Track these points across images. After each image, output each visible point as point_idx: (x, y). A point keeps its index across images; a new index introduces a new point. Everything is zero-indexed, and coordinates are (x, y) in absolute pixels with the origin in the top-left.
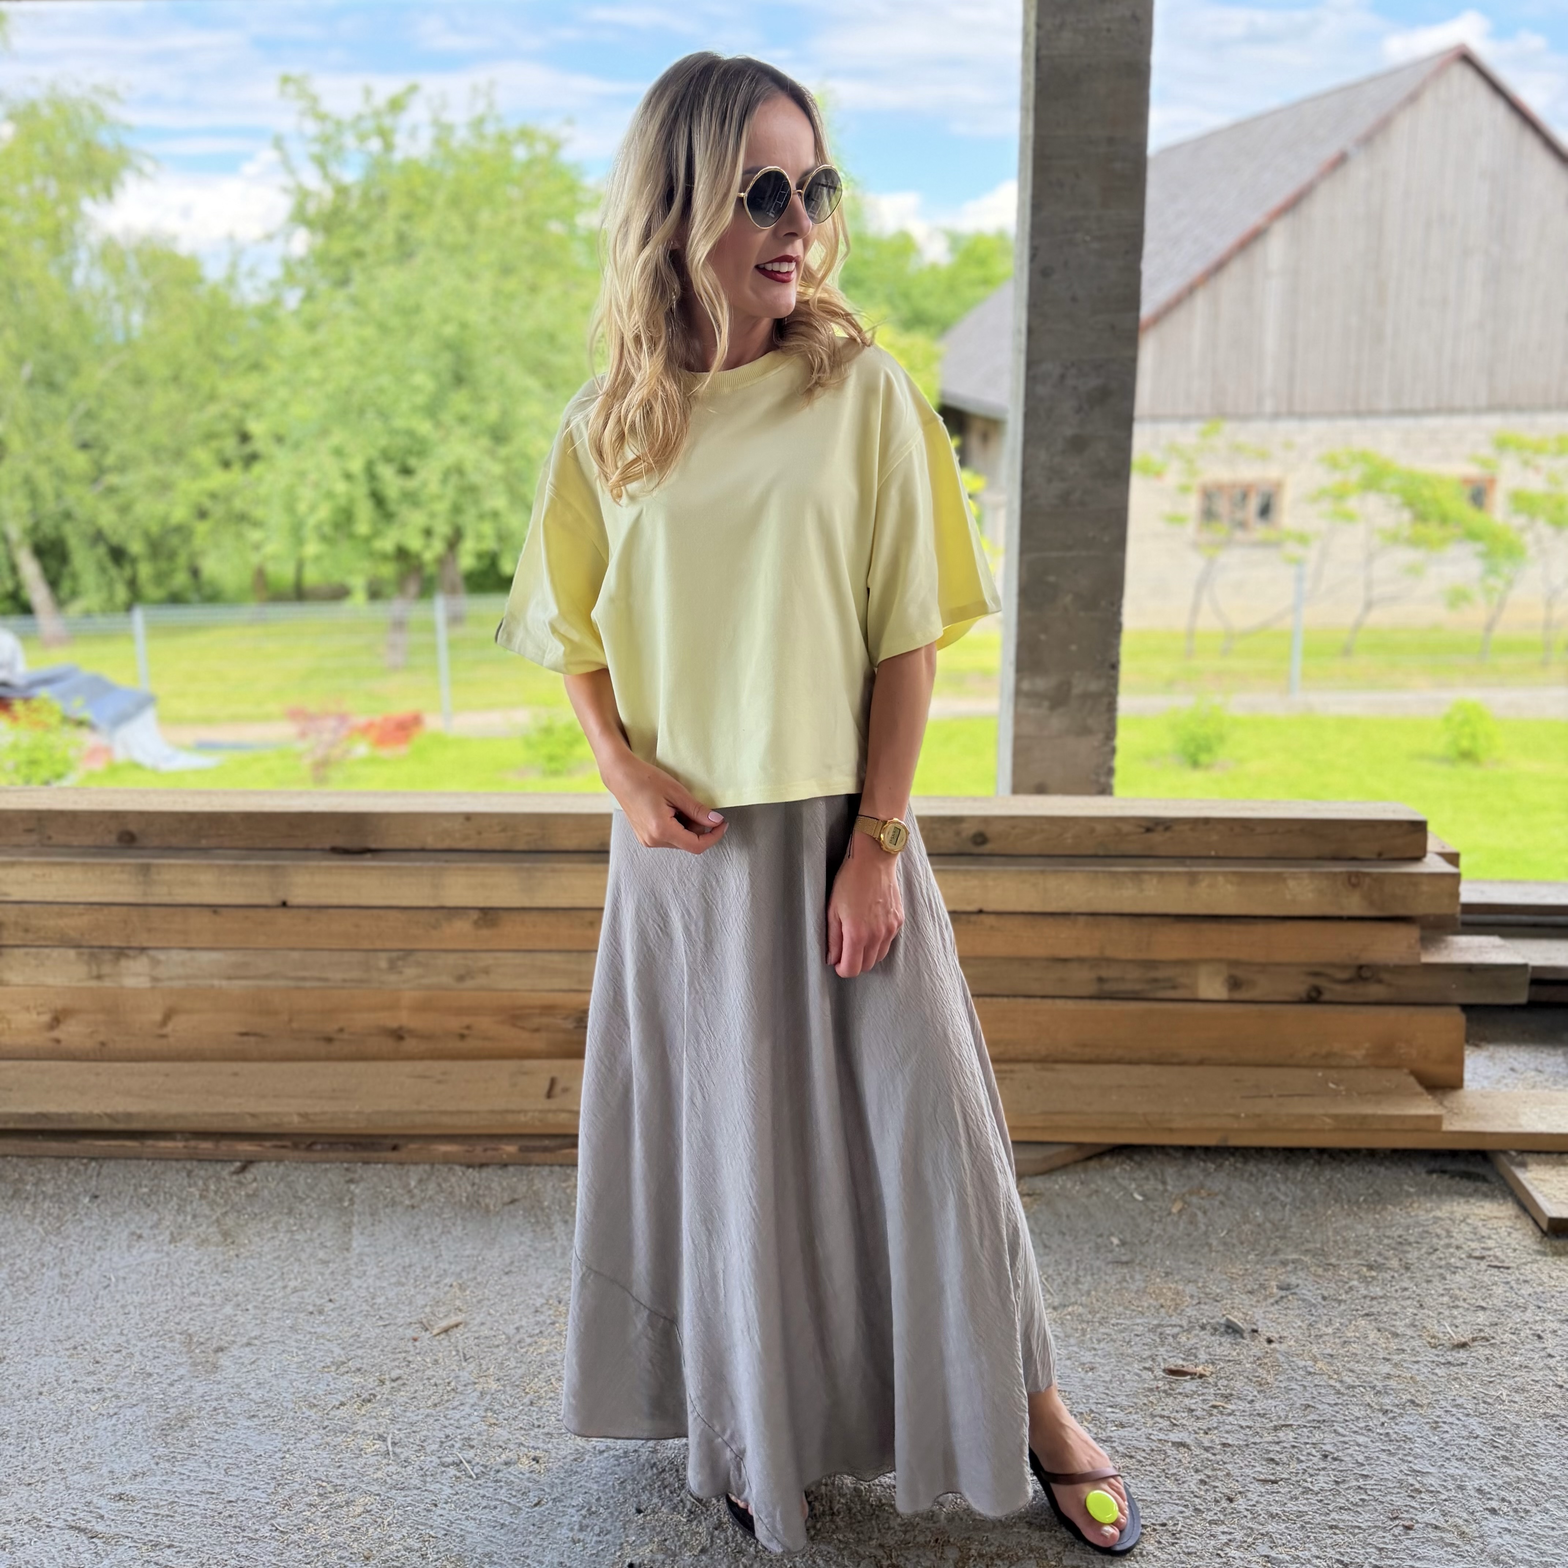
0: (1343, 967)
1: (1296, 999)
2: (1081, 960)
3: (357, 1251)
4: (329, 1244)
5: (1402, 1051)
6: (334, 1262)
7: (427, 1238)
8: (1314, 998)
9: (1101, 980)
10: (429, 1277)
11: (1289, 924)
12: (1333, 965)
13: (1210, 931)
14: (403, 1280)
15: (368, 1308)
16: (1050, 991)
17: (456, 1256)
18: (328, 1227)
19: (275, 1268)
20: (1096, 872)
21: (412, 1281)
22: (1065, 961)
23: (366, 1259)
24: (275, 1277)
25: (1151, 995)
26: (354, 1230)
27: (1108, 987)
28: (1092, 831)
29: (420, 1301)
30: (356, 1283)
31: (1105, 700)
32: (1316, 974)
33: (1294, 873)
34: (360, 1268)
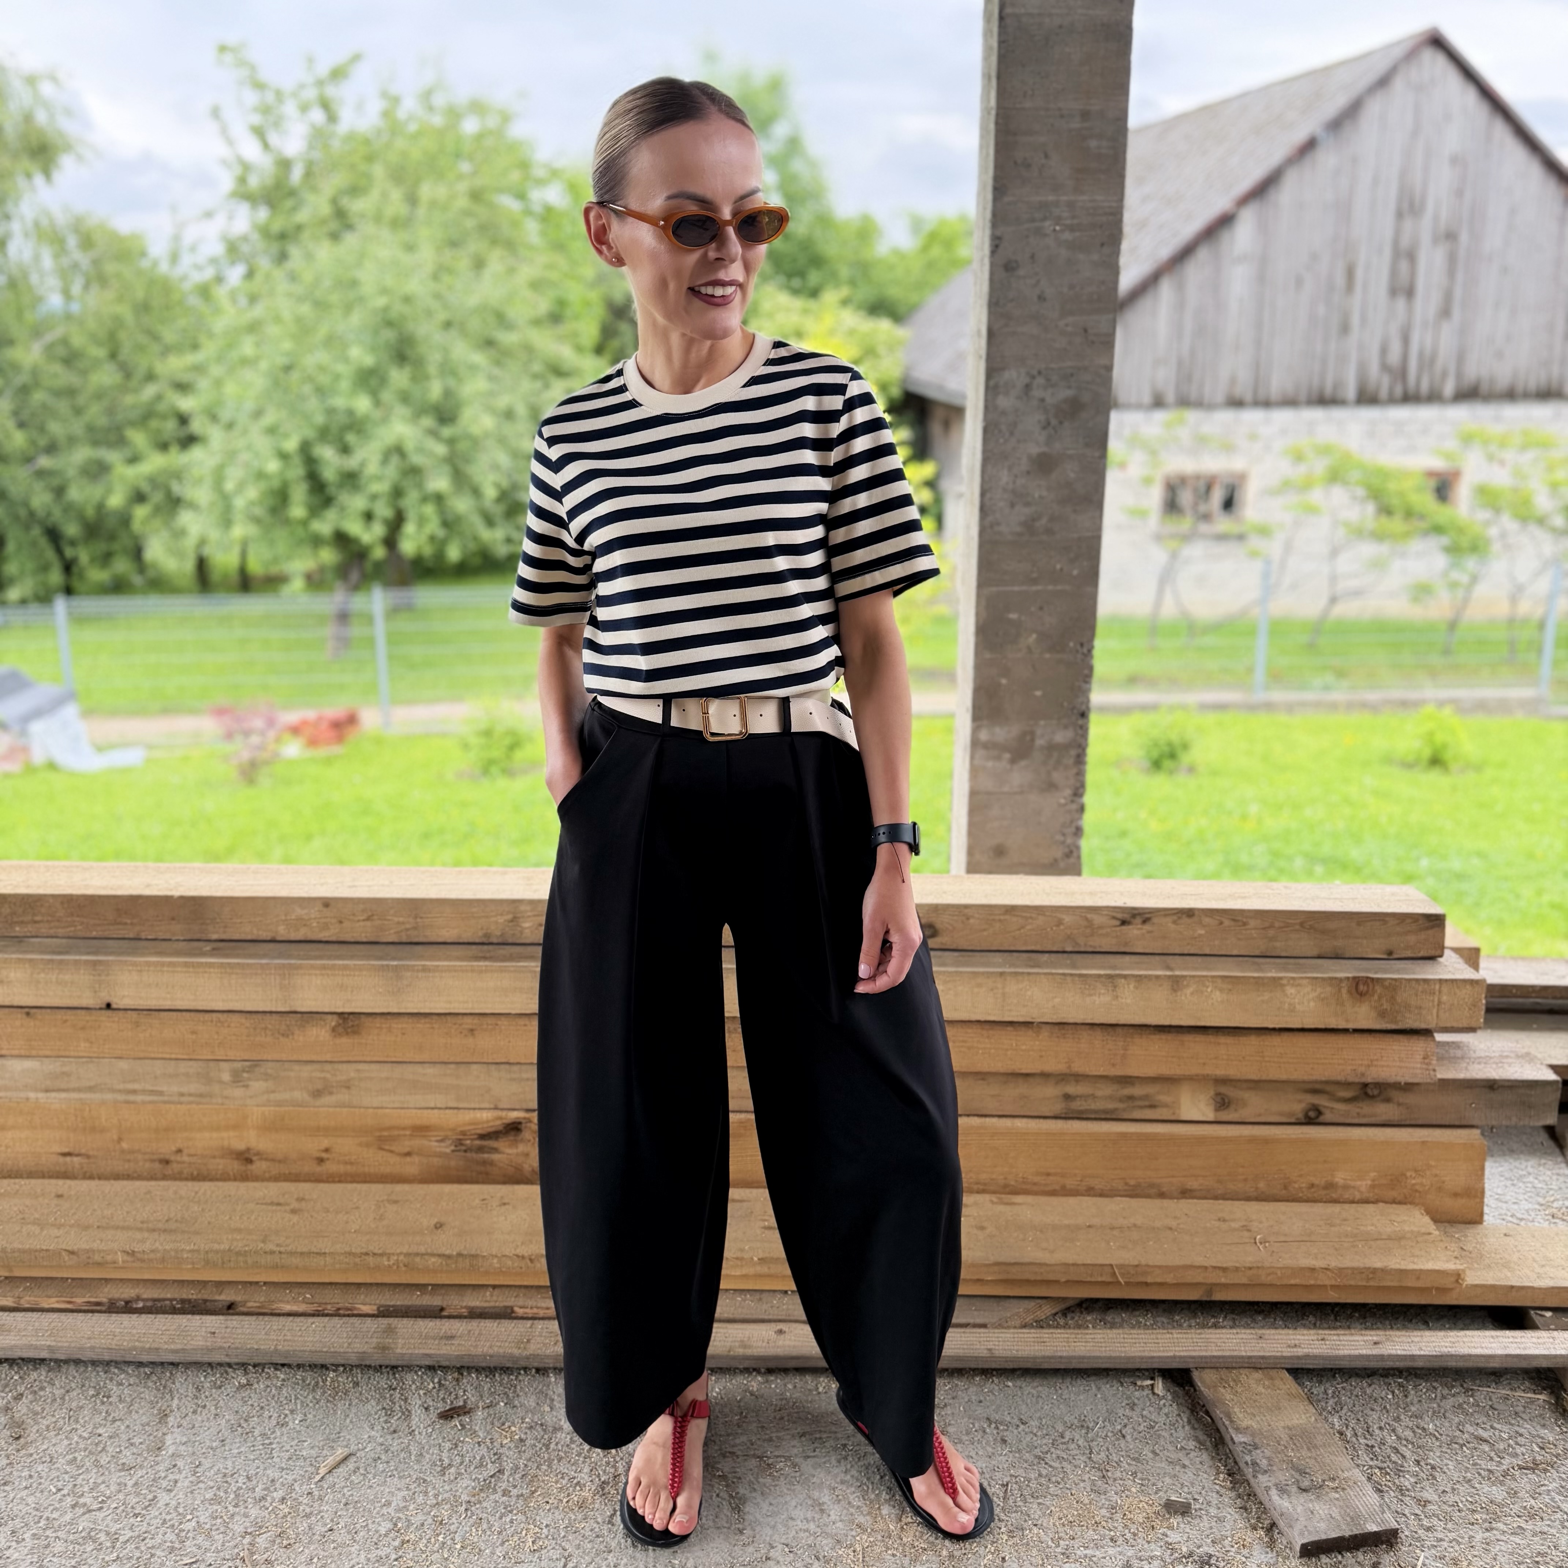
0: (1347, 1085)
1: (1293, 1120)
2: (1045, 1076)
3: (170, 1452)
4: (136, 1440)
5: (1413, 1182)
6: (141, 1467)
7: (257, 1433)
8: (1313, 1118)
9: (1067, 1097)
10: (253, 1490)
11: (1286, 1037)
12: (1337, 1083)
13: (1196, 1045)
14: (222, 1494)
15: (173, 1537)
16: (1009, 1110)
17: (290, 1459)
18: (142, 1415)
19: (66, 1477)
20: (1064, 974)
21: (232, 1496)
22: (1027, 1075)
23: (180, 1463)
24: (65, 1492)
25: (1126, 1116)
26: (171, 1420)
27: (1077, 1105)
28: (1060, 923)
29: (238, 1527)
30: (164, 1498)
31: (1073, 752)
32: (1315, 1091)
33: (1293, 978)
34: (171, 1477)
